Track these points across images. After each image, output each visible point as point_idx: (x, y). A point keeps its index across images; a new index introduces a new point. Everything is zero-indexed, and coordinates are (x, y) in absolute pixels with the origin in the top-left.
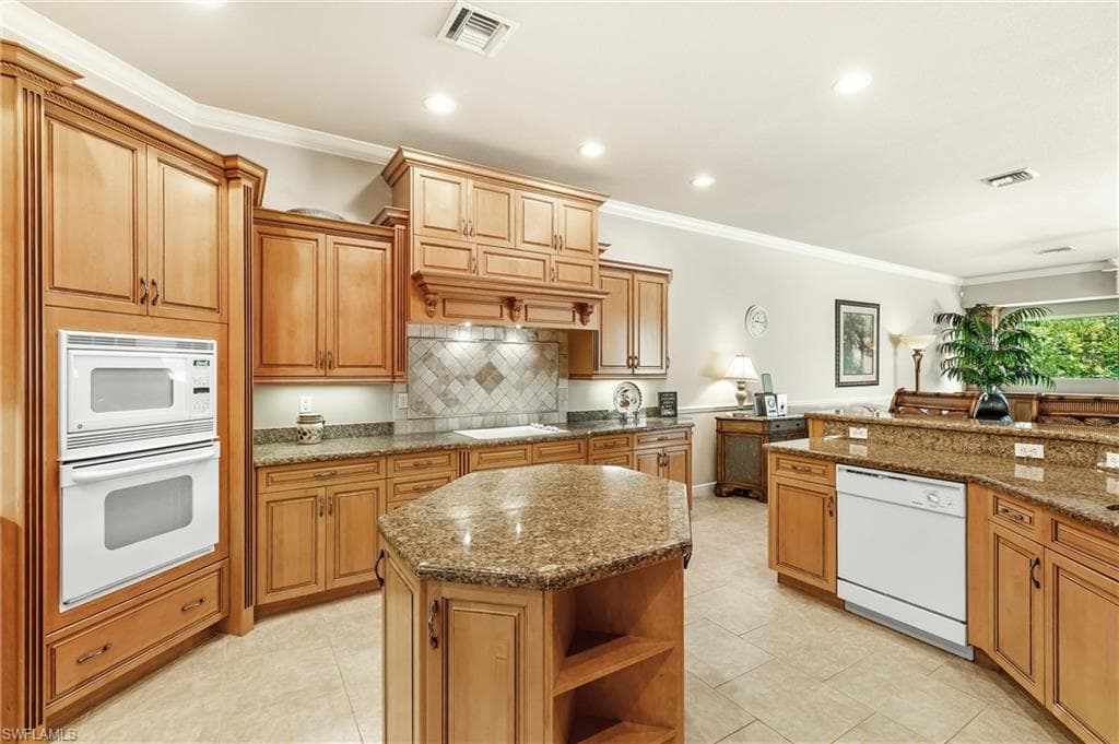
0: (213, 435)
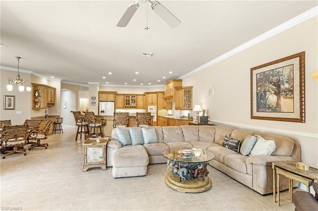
0: (156, 113)
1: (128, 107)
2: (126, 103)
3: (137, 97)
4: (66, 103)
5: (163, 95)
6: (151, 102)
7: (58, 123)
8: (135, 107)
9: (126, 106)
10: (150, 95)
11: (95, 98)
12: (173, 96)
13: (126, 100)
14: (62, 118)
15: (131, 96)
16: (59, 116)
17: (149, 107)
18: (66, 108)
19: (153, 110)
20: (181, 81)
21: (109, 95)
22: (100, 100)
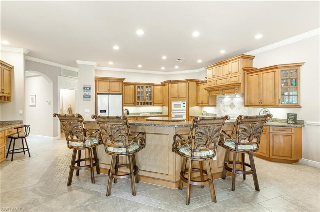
0: (186, 111)
1: (141, 103)
2: (139, 97)
3: (153, 87)
4: (34, 97)
5: (196, 85)
6: (176, 95)
7: (19, 137)
8: (151, 103)
9: (139, 101)
10: (175, 85)
11: (90, 89)
12: (240, 84)
13: (138, 92)
14: (28, 126)
15: (145, 87)
16: (21, 122)
17: (173, 103)
18: (35, 106)
19: (181, 107)
20: (252, 58)
21: (112, 83)
22: (98, 92)
